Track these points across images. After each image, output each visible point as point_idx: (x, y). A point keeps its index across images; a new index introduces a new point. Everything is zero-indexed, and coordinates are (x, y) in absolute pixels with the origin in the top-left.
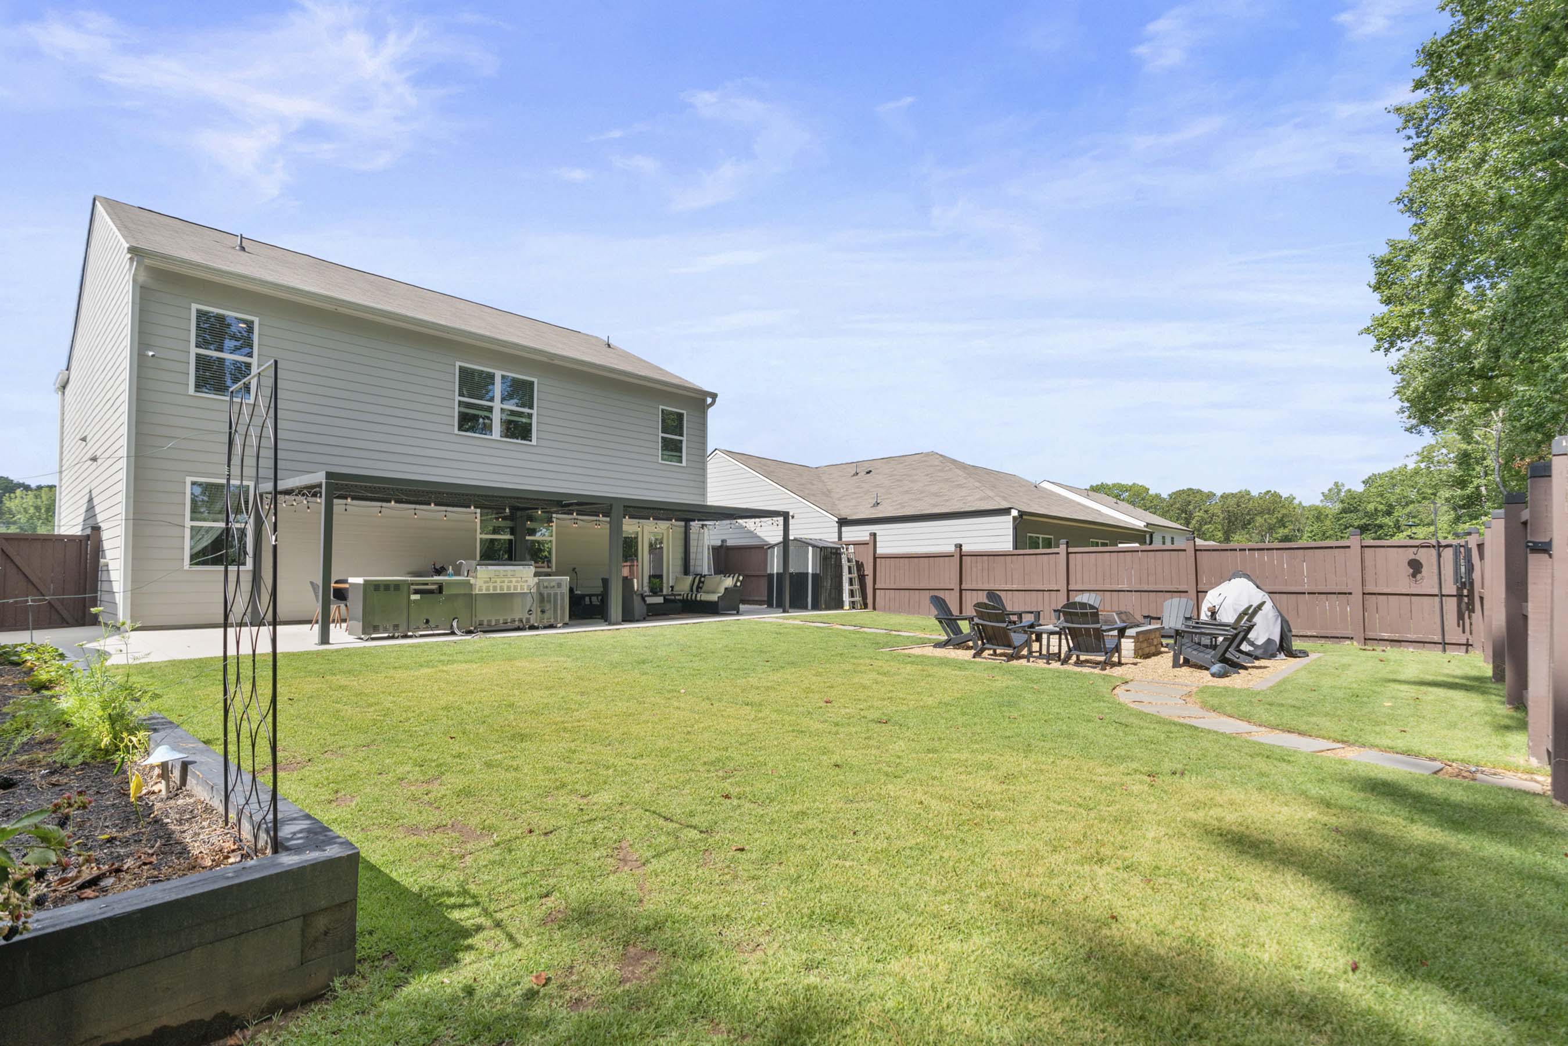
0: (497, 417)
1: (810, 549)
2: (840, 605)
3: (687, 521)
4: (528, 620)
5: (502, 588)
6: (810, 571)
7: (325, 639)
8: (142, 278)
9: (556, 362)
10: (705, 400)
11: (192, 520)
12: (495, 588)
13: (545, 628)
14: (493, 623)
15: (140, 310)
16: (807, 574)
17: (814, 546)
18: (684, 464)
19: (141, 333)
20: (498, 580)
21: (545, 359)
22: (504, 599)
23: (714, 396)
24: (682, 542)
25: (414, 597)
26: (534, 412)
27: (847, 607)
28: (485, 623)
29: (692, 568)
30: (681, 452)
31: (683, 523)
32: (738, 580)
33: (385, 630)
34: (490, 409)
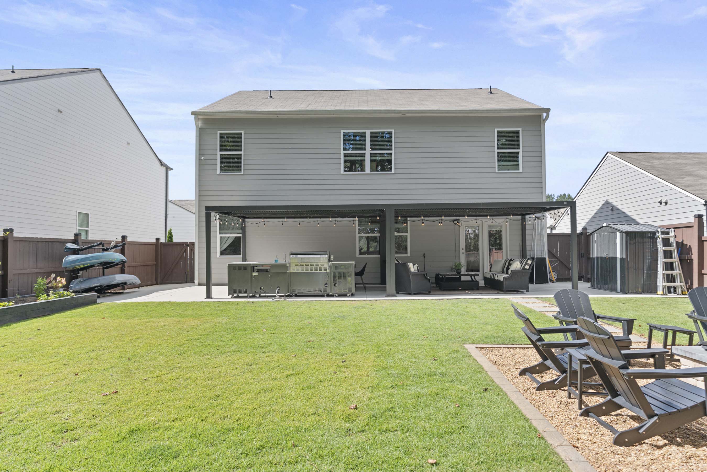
0: (368, 159)
1: (618, 234)
2: (654, 290)
3: (523, 215)
4: (325, 290)
5: (307, 269)
6: (618, 256)
7: (209, 296)
8: (200, 124)
9: (407, 115)
10: (540, 117)
11: (220, 234)
12: (302, 269)
13: (340, 296)
14: (302, 291)
15: (199, 139)
16: (616, 258)
17: (621, 232)
18: (521, 170)
19: (200, 149)
20: (304, 264)
21: (399, 115)
22: (310, 276)
23: (547, 111)
24: (520, 233)
25: (254, 274)
26: (393, 152)
27: (660, 292)
28: (297, 291)
29: (528, 254)
30: (518, 161)
31: (520, 217)
32: (526, 264)
33: (245, 292)
34: (364, 155)
